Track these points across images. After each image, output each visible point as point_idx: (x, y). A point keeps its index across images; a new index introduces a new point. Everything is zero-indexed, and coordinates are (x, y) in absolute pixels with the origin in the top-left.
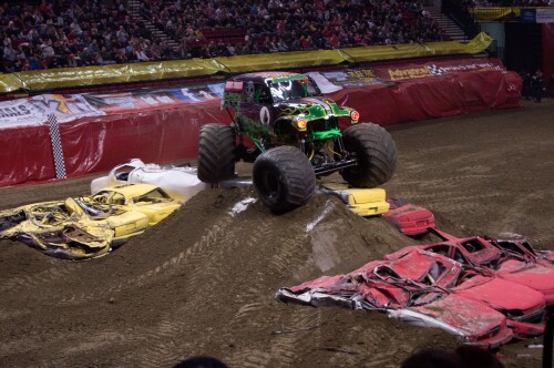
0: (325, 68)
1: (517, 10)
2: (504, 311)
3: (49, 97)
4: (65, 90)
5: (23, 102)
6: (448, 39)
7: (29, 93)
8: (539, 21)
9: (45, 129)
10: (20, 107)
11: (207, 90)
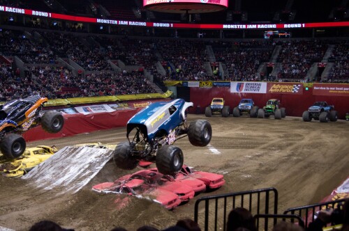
0: (109, 103)
1: (181, 82)
2: (178, 194)
6: (156, 92)
8: (189, 86)
11: (63, 111)
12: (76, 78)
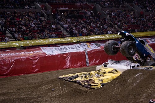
3: (85, 44)
4: (90, 42)
5: (78, 45)
7: (80, 42)
9: (84, 52)
10: (77, 46)
12: (138, 18)
